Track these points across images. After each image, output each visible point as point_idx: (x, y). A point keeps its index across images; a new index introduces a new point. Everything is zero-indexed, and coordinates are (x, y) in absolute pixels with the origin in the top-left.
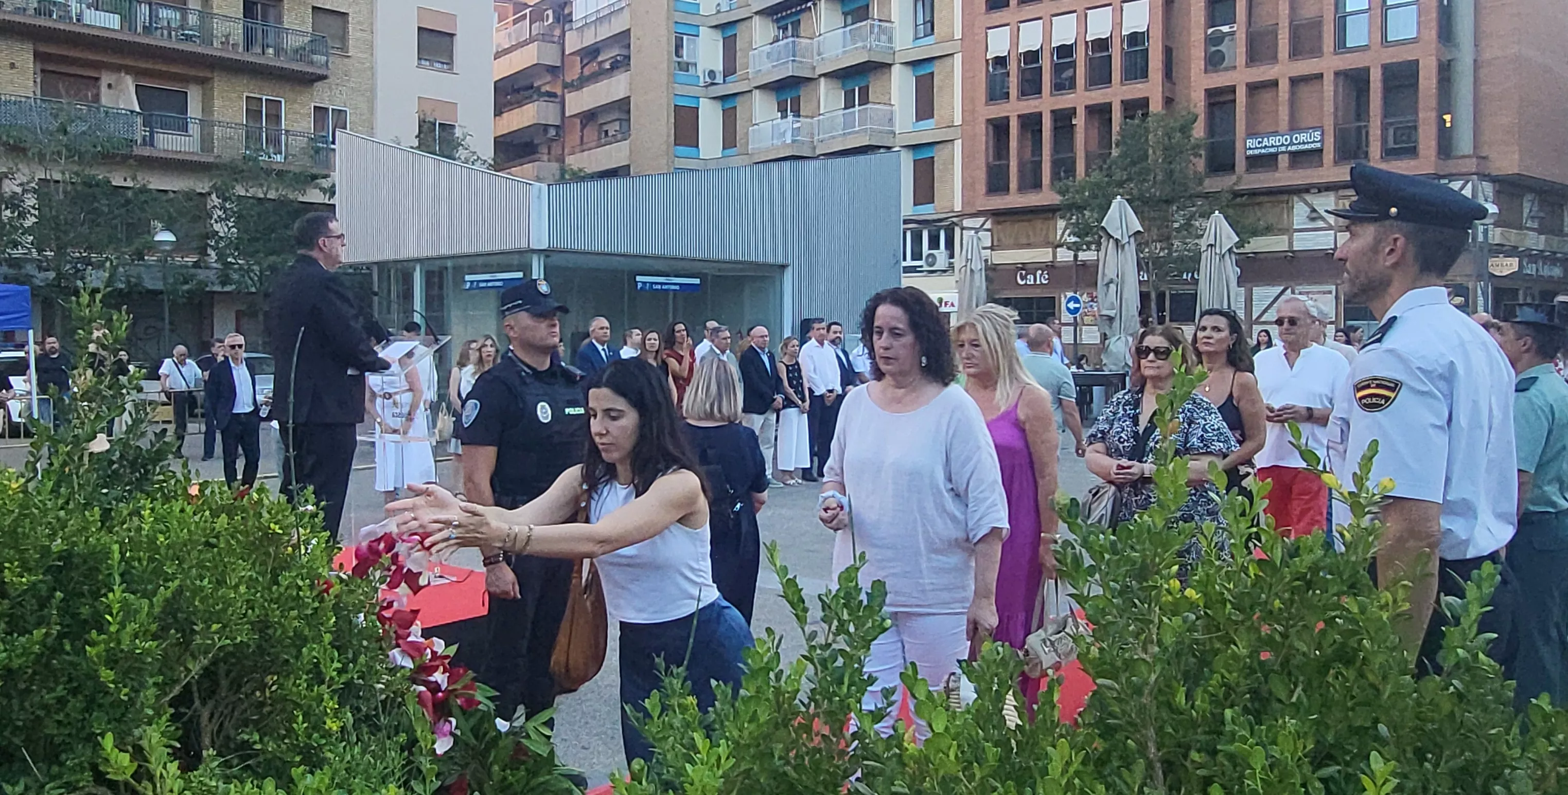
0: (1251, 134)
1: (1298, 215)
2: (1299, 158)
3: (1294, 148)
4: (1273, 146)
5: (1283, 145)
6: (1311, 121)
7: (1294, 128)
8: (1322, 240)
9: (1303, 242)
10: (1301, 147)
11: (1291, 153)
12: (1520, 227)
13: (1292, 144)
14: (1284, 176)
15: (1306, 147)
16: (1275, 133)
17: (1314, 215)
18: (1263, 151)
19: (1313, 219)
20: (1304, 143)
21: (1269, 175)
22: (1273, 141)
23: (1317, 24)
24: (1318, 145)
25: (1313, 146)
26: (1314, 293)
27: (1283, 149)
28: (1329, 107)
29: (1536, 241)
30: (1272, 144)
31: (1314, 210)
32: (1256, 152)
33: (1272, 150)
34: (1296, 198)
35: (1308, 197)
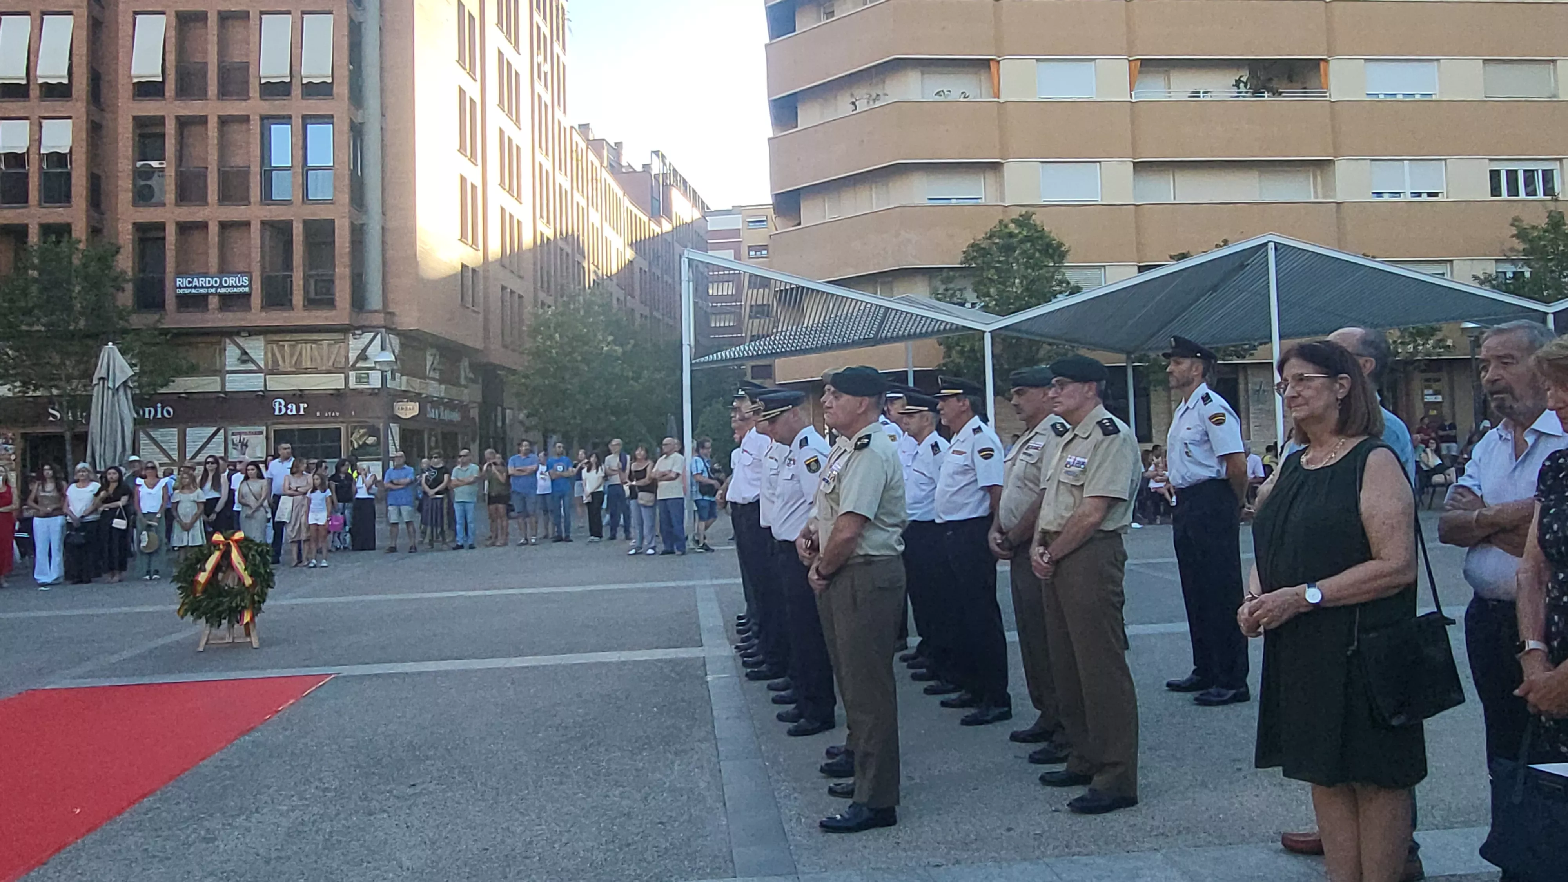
0: (179, 274)
1: (231, 357)
2: (229, 301)
3: (223, 290)
4: (203, 287)
5: (212, 287)
6: (241, 267)
7: (224, 270)
8: (253, 383)
9: (236, 383)
10: (230, 290)
11: (221, 295)
12: (424, 377)
13: (221, 286)
14: (215, 318)
15: (235, 290)
16: (205, 275)
17: (245, 357)
18: (193, 291)
19: (244, 362)
20: (233, 286)
21: (199, 315)
22: (202, 281)
23: (245, 173)
24: (247, 290)
25: (241, 290)
26: (245, 433)
27: (213, 290)
28: (256, 255)
29: (436, 390)
30: (202, 284)
31: (246, 353)
32: (187, 291)
33: (203, 291)
34: (228, 341)
35: (239, 340)
